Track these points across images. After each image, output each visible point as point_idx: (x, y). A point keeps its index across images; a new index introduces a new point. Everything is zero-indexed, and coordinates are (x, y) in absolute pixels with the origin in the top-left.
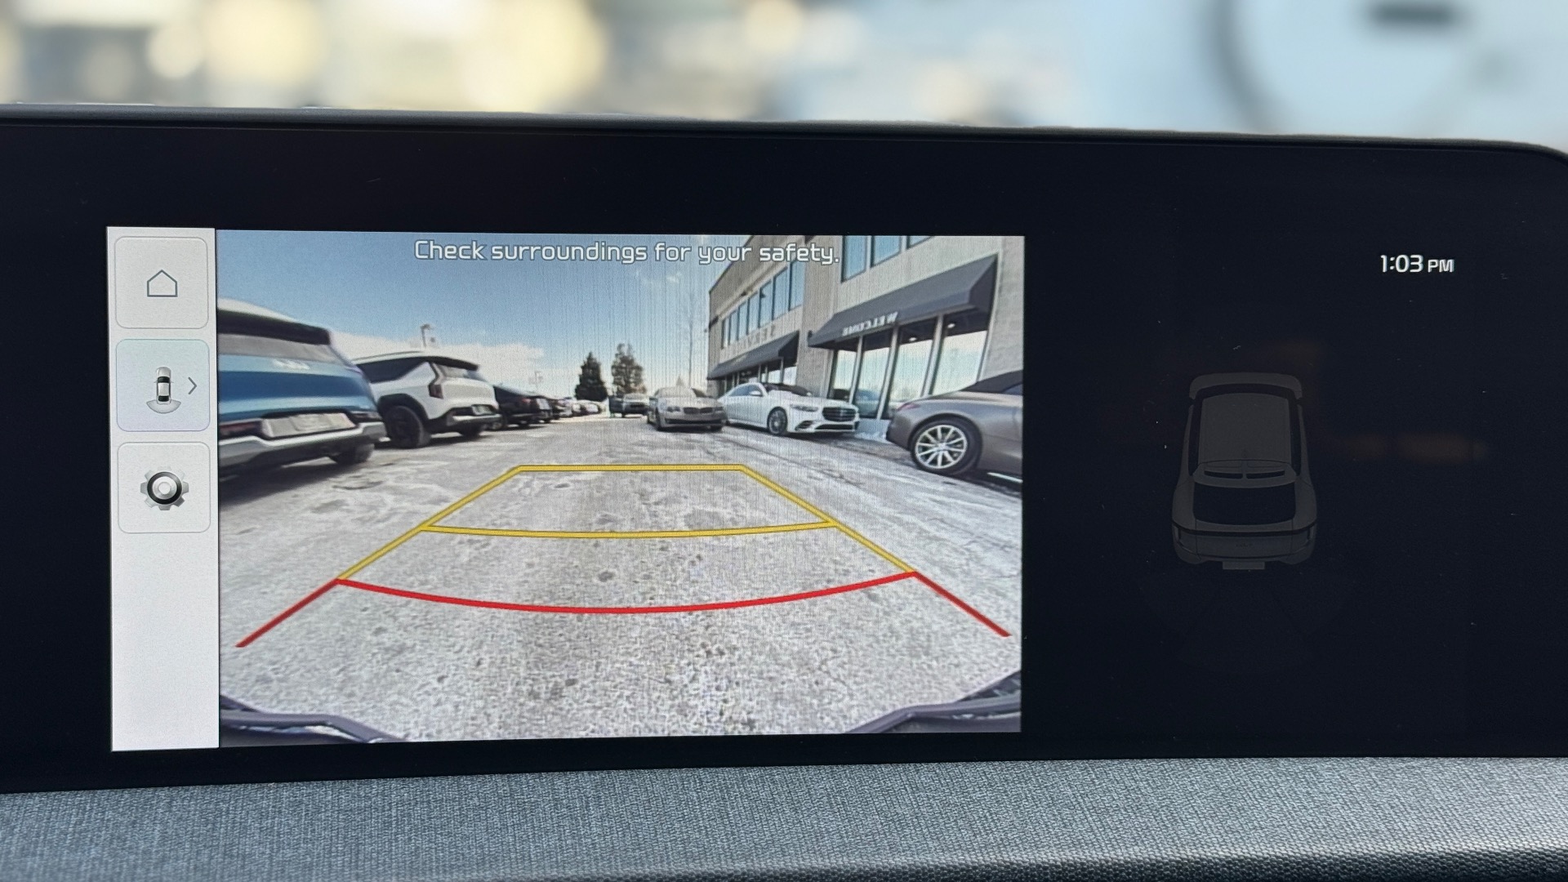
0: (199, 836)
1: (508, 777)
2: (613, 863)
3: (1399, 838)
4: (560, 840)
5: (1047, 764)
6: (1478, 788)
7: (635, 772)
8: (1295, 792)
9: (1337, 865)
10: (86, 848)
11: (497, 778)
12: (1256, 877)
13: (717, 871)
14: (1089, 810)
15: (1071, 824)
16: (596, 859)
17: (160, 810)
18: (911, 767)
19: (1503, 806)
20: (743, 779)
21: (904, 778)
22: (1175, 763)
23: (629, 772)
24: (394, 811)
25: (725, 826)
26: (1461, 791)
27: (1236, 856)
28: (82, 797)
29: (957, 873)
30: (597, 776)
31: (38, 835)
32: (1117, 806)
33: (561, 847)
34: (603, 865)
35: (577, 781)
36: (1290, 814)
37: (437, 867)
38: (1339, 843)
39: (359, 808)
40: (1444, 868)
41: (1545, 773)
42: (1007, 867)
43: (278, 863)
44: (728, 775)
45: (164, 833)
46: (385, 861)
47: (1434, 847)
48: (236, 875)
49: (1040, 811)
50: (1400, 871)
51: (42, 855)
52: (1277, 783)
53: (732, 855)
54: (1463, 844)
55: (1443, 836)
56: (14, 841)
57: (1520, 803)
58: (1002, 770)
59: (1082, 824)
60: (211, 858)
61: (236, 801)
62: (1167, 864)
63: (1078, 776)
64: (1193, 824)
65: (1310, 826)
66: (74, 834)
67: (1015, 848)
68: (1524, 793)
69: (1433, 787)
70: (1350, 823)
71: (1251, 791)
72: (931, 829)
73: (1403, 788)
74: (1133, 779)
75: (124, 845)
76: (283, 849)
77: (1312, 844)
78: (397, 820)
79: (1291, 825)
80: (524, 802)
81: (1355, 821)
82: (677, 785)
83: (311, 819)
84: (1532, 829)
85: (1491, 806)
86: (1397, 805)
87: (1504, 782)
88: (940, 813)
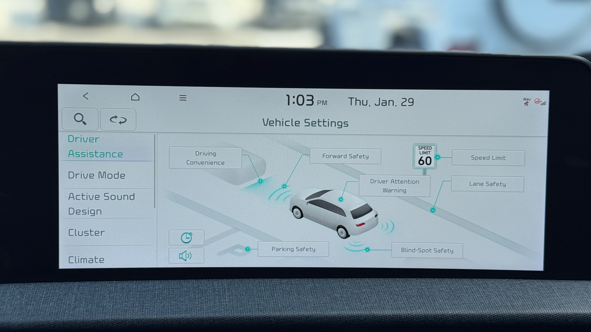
0: (88, 299)
1: (198, 281)
2: (233, 312)
3: (515, 308)
4: (214, 303)
6: (545, 291)
7: (243, 280)
8: (479, 291)
9: (492, 317)
10: (49, 303)
11: (194, 281)
12: (462, 321)
13: (269, 315)
14: (404, 296)
15: (397, 301)
16: (227, 310)
17: (75, 290)
18: (341, 280)
19: (554, 297)
20: (281, 283)
21: (338, 284)
22: (436, 280)
23: (240, 279)
24: (157, 292)
25: (273, 299)
26: (539, 292)
27: (455, 314)
28: (48, 285)
29: (355, 318)
30: (229, 281)
31: (32, 298)
32: (414, 295)
33: (215, 306)
34: (229, 313)
35: (222, 282)
36: (476, 299)
37: (171, 312)
38: (493, 310)
39: (144, 291)
40: (530, 319)
41: (571, 286)
43: (115, 309)
44: (276, 281)
45: (76, 298)
46: (152, 309)
47: (527, 312)
48: (100, 313)
49: (386, 296)
50: (515, 320)
51: (33, 305)
52: (473, 288)
53: (275, 310)
55: (531, 308)
56: (24, 300)
57: (560, 297)
58: (374, 281)
59: (401, 301)
60: (92, 307)
61: (102, 287)
62: (430, 316)
63: (401, 284)
64: (441, 302)
65: (483, 303)
66: (44, 298)
67: (376, 309)
68: (562, 293)
69: (529, 290)
70: (497, 303)
71: (463, 291)
72: (347, 302)
73: (518, 290)
74: (421, 285)
75: (62, 302)
76: (117, 304)
77: (483, 310)
78: (158, 295)
79: (476, 303)
80: (203, 290)
81: (500, 302)
82: (257, 285)
83: (128, 294)
84: (564, 306)
85: (550, 298)
86: (515, 297)
87: (555, 289)
88: (350, 296)
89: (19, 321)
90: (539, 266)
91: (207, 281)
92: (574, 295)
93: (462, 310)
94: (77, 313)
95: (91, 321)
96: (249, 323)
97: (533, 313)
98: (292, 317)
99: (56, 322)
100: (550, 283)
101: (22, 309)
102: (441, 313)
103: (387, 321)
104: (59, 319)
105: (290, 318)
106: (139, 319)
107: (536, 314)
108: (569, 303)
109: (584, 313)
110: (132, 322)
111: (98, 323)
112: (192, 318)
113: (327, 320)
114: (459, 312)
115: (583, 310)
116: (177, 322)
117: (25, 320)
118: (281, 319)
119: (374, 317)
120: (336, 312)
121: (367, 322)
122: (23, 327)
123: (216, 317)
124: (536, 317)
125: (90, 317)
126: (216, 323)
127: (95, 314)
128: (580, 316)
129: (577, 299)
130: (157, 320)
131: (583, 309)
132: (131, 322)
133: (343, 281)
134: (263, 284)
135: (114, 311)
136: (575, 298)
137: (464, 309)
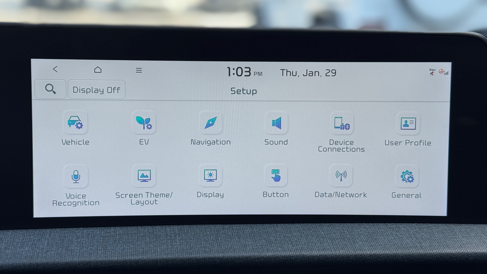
0: (58, 244)
1: (153, 227)
2: (183, 254)
3: (424, 249)
4: (167, 246)
5: (317, 225)
6: (449, 233)
7: (191, 226)
8: (392, 234)
9: (404, 257)
10: (25, 247)
11: (149, 227)
12: (379, 260)
13: (214, 257)
14: (329, 239)
15: (323, 243)
16: (178, 252)
17: (47, 236)
18: (275, 225)
19: (456, 239)
20: (224, 228)
21: (273, 229)
22: (356, 224)
23: (189, 226)
24: (117, 237)
25: (217, 243)
26: (444, 234)
27: (373, 254)
28: (24, 231)
29: (287, 258)
30: (179, 227)
31: (10, 243)
32: (337, 238)
33: (167, 249)
34: (180, 254)
35: (173, 228)
36: (390, 241)
37: (130, 254)
38: (405, 250)
39: (107, 236)
40: (437, 258)
41: (470, 229)
42: (303, 256)
43: (82, 252)
44: (219, 227)
45: (48, 243)
46: (114, 252)
47: (434, 251)
48: (69, 256)
49: (313, 239)
50: (423, 259)
51: (11, 249)
52: (387, 231)
53: (219, 252)
54: (443, 250)
55: (437, 248)
56: (3, 245)
57: (462, 238)
58: (303, 226)
59: (326, 243)
60: (62, 251)
61: (70, 233)
62: (351, 256)
63: (326, 228)
64: (360, 243)
65: (396, 245)
66: (21, 243)
67: (305, 250)
68: (463, 235)
69: (435, 233)
70: (408, 244)
71: (379, 234)
72: (280, 244)
74: (343, 229)
75: (36, 246)
76: (83, 248)
77: (396, 250)
78: (118, 240)
79: (390, 244)
80: (157, 235)
81: (410, 243)
82: (203, 230)
83: (92, 239)
84: (465, 246)
85: (453, 239)
86: (424, 238)
87: (457, 231)
88: (283, 239)
90: (443, 212)
91: (160, 227)
92: (473, 237)
93: (378, 250)
94: (49, 256)
95: (61, 263)
96: (197, 263)
97: (439, 253)
98: (234, 258)
99: (31, 264)
101: (2, 252)
102: (361, 253)
103: (315, 260)
104: (33, 261)
105: (232, 259)
106: (102, 261)
107: (442, 253)
108: (469, 244)
109: (482, 253)
110: (96, 263)
111: (67, 264)
112: (148, 259)
113: (264, 260)
114: (376, 252)
116: (135, 263)
117: (4, 262)
118: (224, 260)
119: (303, 257)
120: (271, 253)
121: (297, 261)
122: (2, 269)
123: (169, 258)
124: (441, 256)
125: (60, 259)
126: (169, 264)
127: (65, 257)
128: (479, 255)
129: (476, 240)
130: (118, 262)
131: (481, 248)
133: (277, 226)
134: (208, 229)
135: (81, 254)
136: (474, 240)
137: (380, 250)
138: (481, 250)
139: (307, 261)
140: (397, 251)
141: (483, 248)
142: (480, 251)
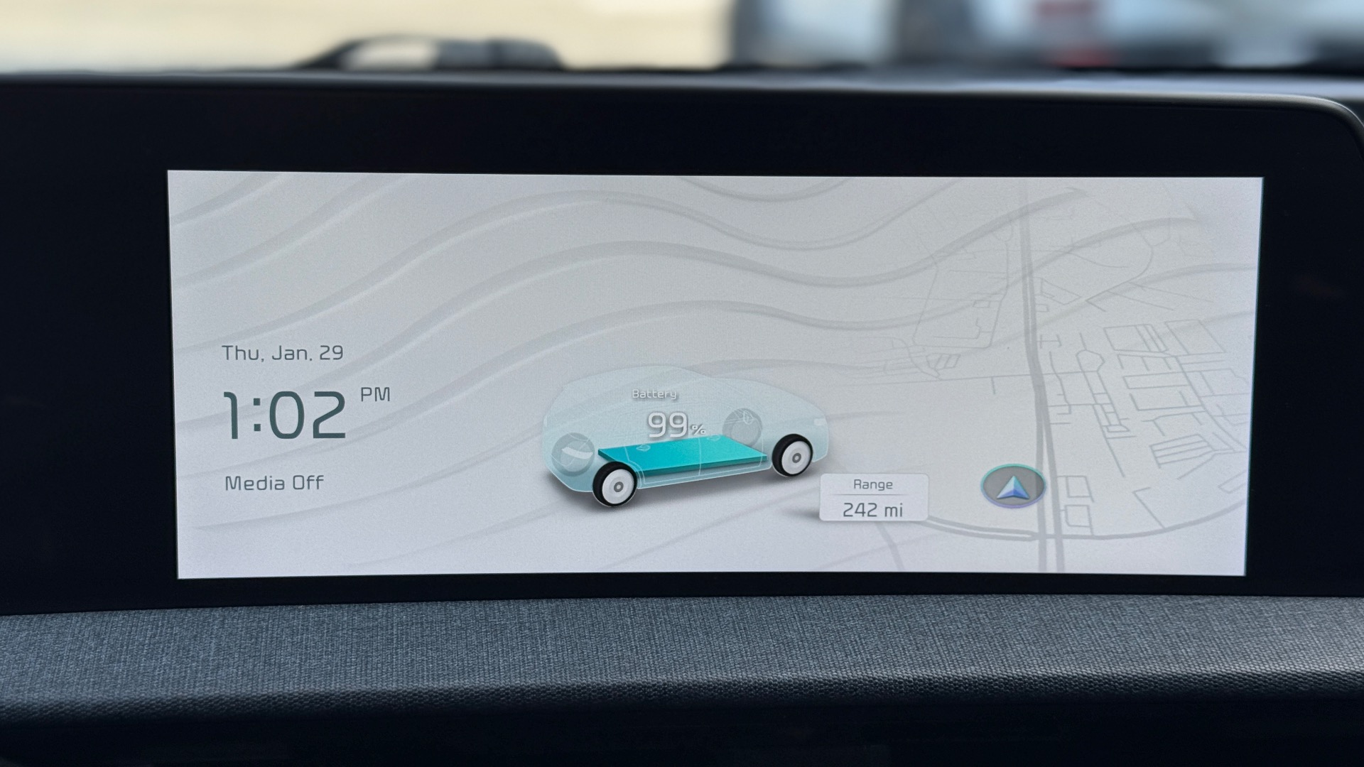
0: (245, 648)
1: (484, 604)
2: (563, 674)
3: (1182, 662)
4: (523, 655)
5: (908, 599)
6: (1249, 622)
7: (583, 601)
8: (1103, 624)
9: (1131, 682)
10: (159, 656)
11: (476, 604)
12: (1067, 691)
13: (644, 682)
14: (938, 636)
15: (923, 648)
16: (550, 671)
17: (216, 627)
18: (800, 599)
19: (1267, 637)
20: (667, 608)
21: (794, 609)
22: (1009, 598)
23: (578, 600)
24: (395, 630)
25: (651, 646)
26: (1235, 624)
27: (1051, 675)
28: (156, 615)
29: (831, 685)
30: (554, 604)
31: (122, 646)
32: (961, 633)
33: (524, 661)
34: (555, 676)
35: (538, 608)
36: (1097, 641)
37: (428, 676)
38: (1133, 665)
39: (368, 628)
40: (1216, 686)
41: (1304, 610)
42: (870, 681)
43: (305, 670)
44: (656, 604)
45: (218, 645)
46: (387, 670)
47: (1208, 669)
48: (273, 680)
49: (899, 637)
50: (1180, 688)
51: (125, 662)
52: (1089, 616)
53: (656, 670)
54: (1232, 667)
56: (104, 651)
57: (1281, 634)
58: (872, 603)
59: (932, 647)
60: (255, 666)
61: (274, 620)
62: (996, 680)
63: (931, 608)
64: (1019, 649)
65: (1112, 651)
66: (149, 646)
67: (877, 666)
68: (1286, 626)
69: (1213, 620)
70: (1143, 649)
71: (1068, 623)
72: (813, 651)
73: (1189, 621)
74: (975, 611)
75: (188, 654)
76: (310, 659)
77: (1112, 666)
78: (397, 638)
79: (1096, 650)
80: (496, 625)
81: (1148, 648)
82: (615, 612)
83: (331, 636)
84: (1288, 656)
85: (1258, 637)
86: (1183, 635)
87: (1271, 616)
88: (821, 637)
89: (95, 697)
90: (1235, 565)
91: (504, 605)
92: (1311, 631)
93: (1065, 666)
94: (223, 680)
95: (254, 696)
96: (600, 698)
97: (1220, 673)
98: (694, 685)
99: (178, 700)
100: (1259, 604)
101: (102, 670)
102: (1021, 674)
103: (902, 692)
104: (183, 693)
105: (690, 688)
106: (358, 692)
107: (1228, 674)
108: (1300, 650)
109: (1333, 672)
110: (344, 698)
111: (269, 701)
112: (476, 688)
113: (771, 692)
114: (1059, 671)
115: (1331, 664)
116: (442, 699)
117: (109, 696)
118: (670, 691)
119: (873, 682)
120: (789, 673)
121: (857, 694)
122: (105, 712)
123: (528, 687)
124: (1227, 681)
125: (251, 687)
126: (529, 700)
127: (263, 681)
128: (1325, 677)
129: (1319, 640)
130: (398, 694)
131: (1332, 661)
132: (341, 698)
133: (805, 603)
134: (627, 611)
135: (303, 675)
136: (1313, 638)
137: (1069, 665)
138: (1329, 665)
139: (882, 694)
140: (1113, 668)
141: (1335, 660)
142: (1327, 669)
